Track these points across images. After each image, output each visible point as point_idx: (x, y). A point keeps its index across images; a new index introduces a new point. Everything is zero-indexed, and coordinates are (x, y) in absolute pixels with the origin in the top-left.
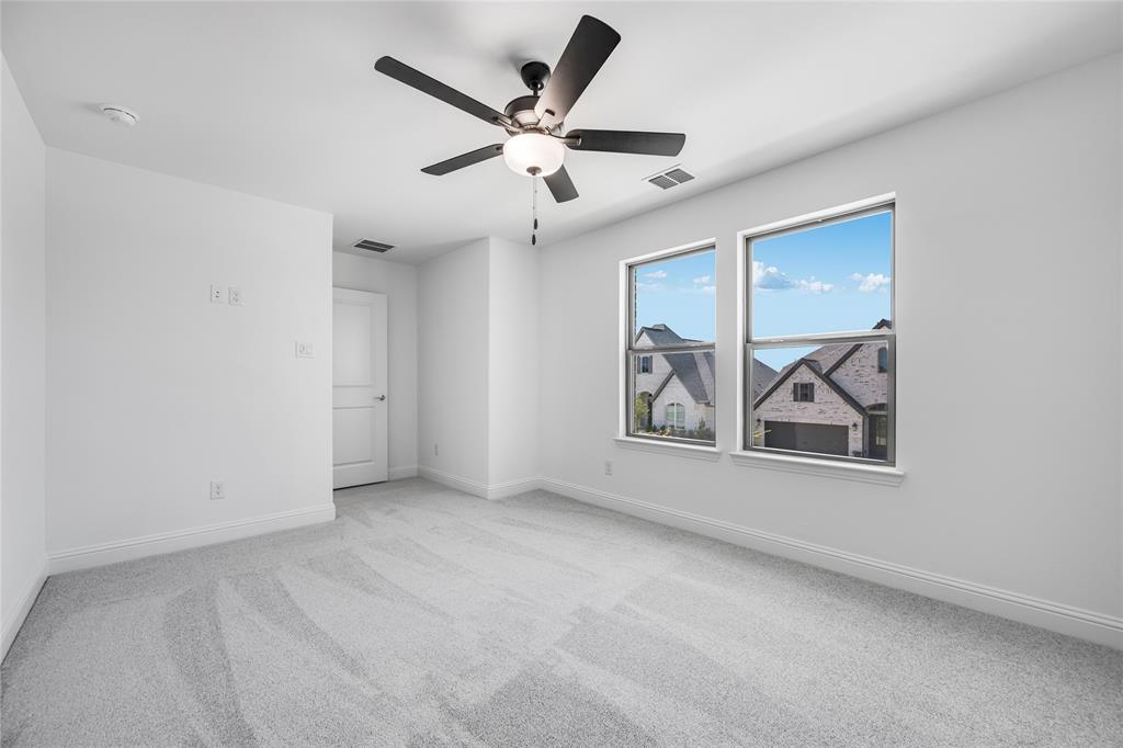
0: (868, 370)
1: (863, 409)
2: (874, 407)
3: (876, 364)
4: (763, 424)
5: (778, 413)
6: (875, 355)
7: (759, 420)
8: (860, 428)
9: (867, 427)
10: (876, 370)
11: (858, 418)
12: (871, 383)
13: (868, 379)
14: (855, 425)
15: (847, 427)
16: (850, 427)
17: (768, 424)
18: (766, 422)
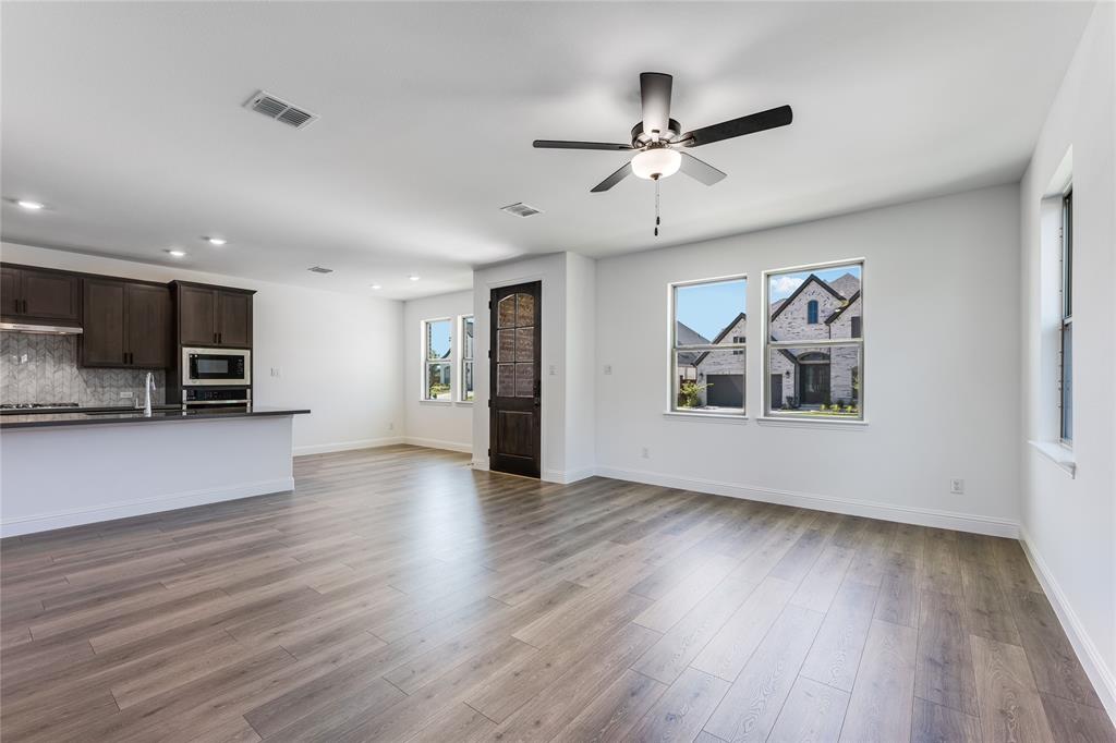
0: (799, 321)
1: (796, 359)
2: (804, 357)
3: (806, 316)
4: (705, 378)
5: (719, 367)
6: (806, 307)
7: (701, 374)
8: (792, 375)
9: (798, 376)
10: (806, 321)
11: (789, 366)
12: (802, 333)
13: (799, 330)
14: (788, 373)
15: (780, 376)
16: (784, 375)
17: (710, 378)
18: (708, 376)
